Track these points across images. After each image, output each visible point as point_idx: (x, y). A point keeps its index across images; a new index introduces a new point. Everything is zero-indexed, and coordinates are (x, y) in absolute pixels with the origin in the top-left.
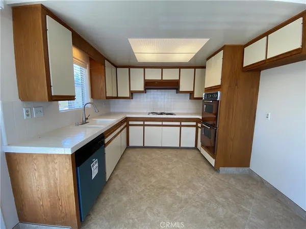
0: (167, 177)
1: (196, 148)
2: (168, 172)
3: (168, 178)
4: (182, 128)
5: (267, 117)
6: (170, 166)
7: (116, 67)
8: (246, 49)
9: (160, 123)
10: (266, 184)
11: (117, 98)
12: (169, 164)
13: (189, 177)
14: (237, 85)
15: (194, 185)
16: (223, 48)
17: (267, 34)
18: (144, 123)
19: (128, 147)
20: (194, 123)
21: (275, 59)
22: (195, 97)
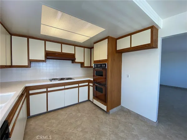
0: (81, 134)
1: (89, 100)
2: (80, 129)
3: (83, 135)
4: (80, 88)
5: (128, 77)
6: (79, 123)
7: (11, 34)
8: (118, 41)
9: (63, 87)
10: (132, 112)
11: (11, 66)
12: (77, 121)
13: (96, 126)
14: (114, 60)
15: (102, 131)
16: (108, 38)
17: (130, 34)
18: (47, 90)
19: (29, 117)
20: (87, 84)
21: (136, 48)
22: (85, 66)
